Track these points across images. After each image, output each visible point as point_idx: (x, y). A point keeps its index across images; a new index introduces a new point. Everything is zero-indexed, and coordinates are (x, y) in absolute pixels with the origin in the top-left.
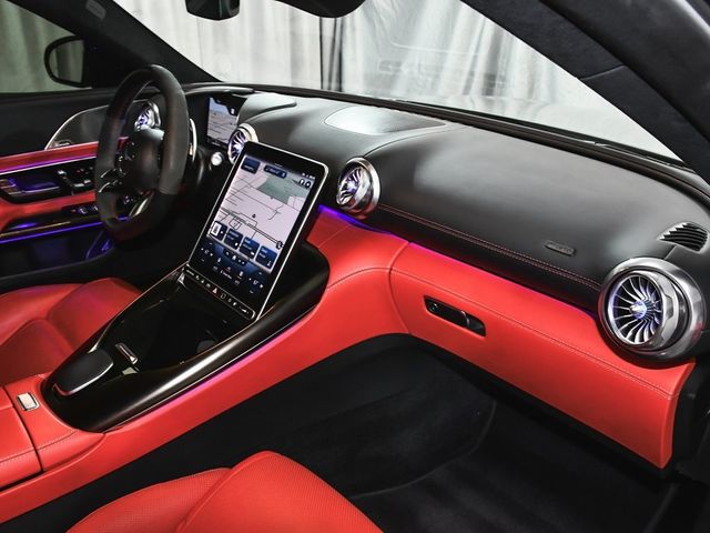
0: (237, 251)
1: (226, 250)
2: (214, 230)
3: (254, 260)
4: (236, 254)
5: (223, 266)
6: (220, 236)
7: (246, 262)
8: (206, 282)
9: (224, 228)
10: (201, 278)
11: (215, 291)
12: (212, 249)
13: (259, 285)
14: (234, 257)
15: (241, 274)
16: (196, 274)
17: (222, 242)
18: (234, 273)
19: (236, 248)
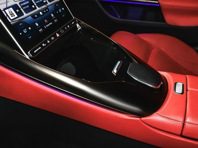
0: (38, 9)
1: (33, 16)
2: (11, 15)
3: (49, 3)
4: (39, 11)
5: (42, 24)
6: (20, 14)
7: (48, 9)
8: (50, 39)
9: (15, 7)
10: (45, 42)
11: (58, 35)
12: (26, 25)
13: (62, 10)
14: (41, 13)
15: (52, 15)
16: (41, 46)
17: (25, 15)
18: (50, 19)
19: (35, 8)
